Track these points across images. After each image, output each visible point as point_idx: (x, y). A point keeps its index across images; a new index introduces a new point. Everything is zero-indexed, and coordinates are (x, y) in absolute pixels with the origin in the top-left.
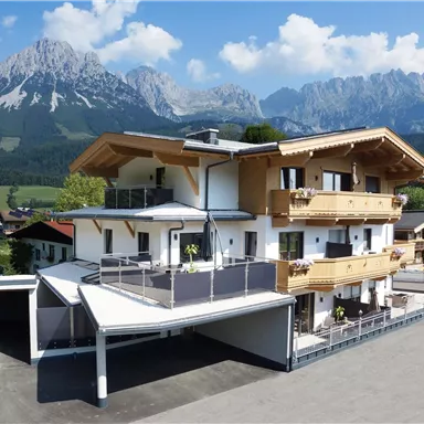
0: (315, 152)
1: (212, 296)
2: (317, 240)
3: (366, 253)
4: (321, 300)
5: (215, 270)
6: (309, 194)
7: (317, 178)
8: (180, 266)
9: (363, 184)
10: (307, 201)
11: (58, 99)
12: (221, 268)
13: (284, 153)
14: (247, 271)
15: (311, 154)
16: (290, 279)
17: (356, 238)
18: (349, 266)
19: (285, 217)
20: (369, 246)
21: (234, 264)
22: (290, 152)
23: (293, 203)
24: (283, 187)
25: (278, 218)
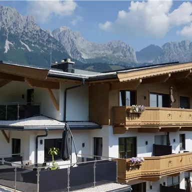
0: (144, 79)
1: (69, 187)
2: (147, 143)
3: (182, 152)
4: (151, 187)
5: (71, 167)
6: (140, 110)
7: (145, 98)
8: (45, 164)
9: (178, 102)
10: (138, 115)
11: (10, 45)
12: (76, 166)
13: (121, 80)
14: (95, 167)
15: (141, 81)
16: (127, 173)
17: (174, 141)
18: (170, 162)
19: (123, 126)
20: (183, 147)
21: (85, 162)
22: (126, 80)
23: (128, 116)
24: (121, 105)
25: (118, 127)
